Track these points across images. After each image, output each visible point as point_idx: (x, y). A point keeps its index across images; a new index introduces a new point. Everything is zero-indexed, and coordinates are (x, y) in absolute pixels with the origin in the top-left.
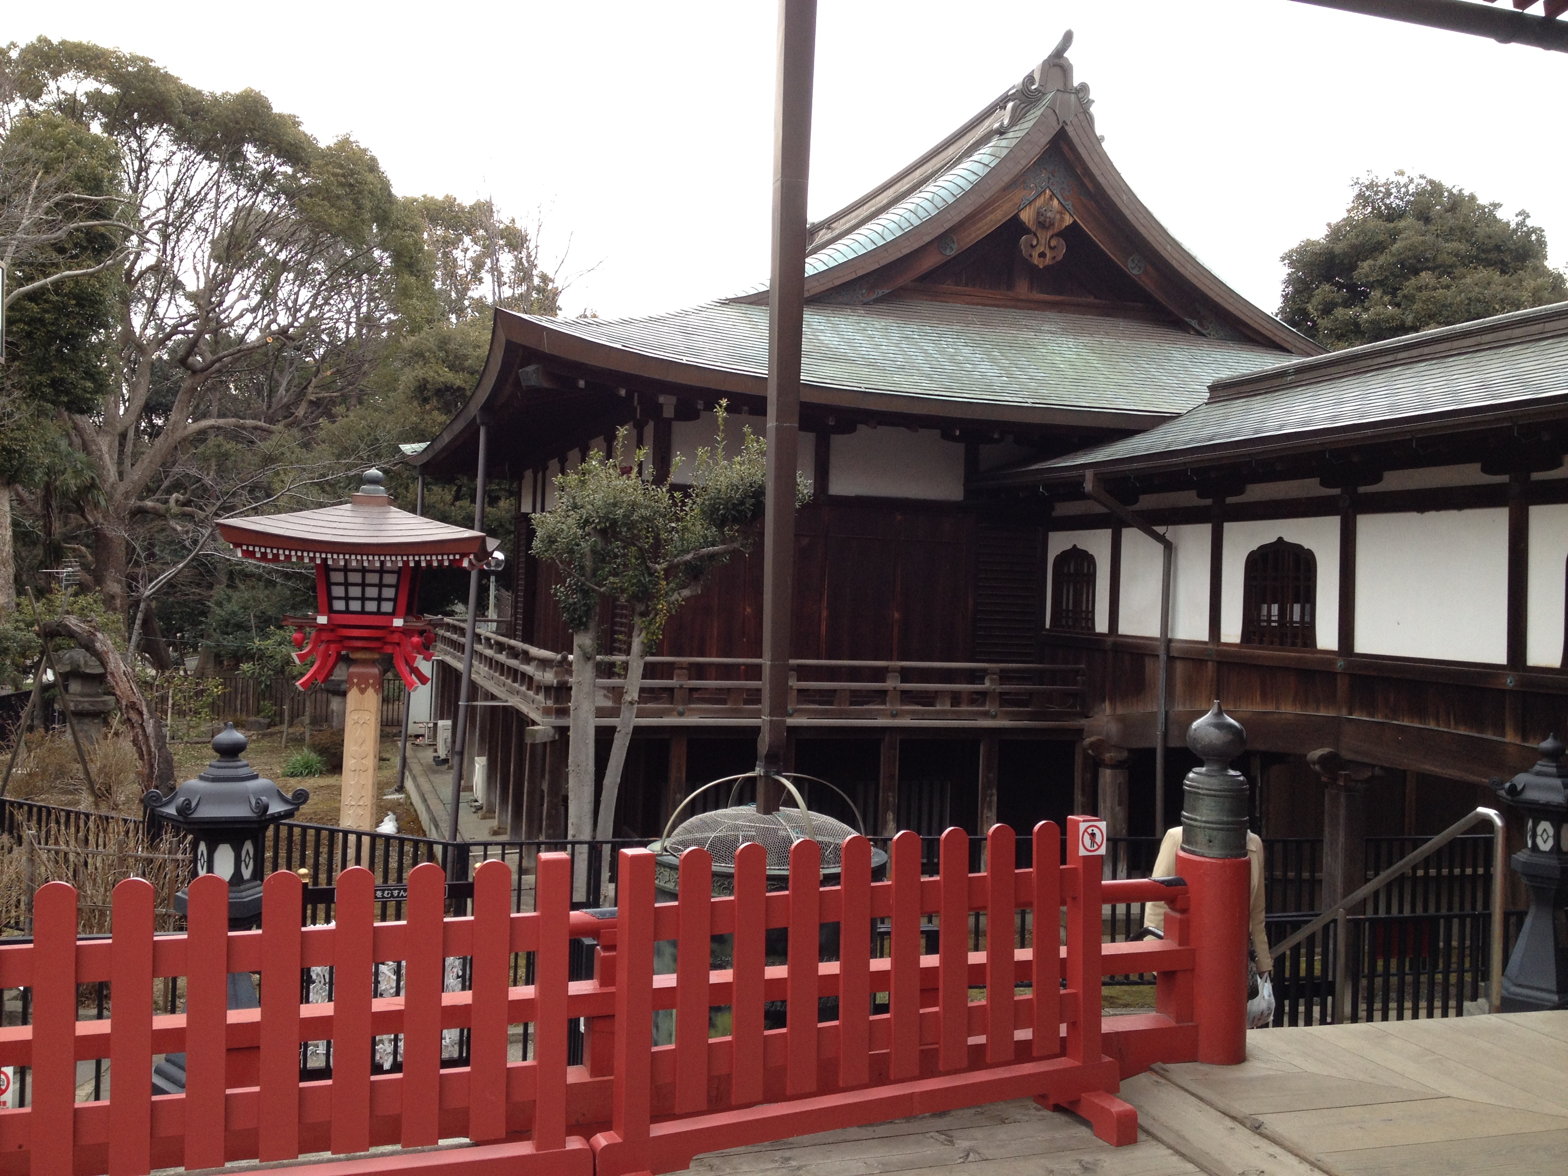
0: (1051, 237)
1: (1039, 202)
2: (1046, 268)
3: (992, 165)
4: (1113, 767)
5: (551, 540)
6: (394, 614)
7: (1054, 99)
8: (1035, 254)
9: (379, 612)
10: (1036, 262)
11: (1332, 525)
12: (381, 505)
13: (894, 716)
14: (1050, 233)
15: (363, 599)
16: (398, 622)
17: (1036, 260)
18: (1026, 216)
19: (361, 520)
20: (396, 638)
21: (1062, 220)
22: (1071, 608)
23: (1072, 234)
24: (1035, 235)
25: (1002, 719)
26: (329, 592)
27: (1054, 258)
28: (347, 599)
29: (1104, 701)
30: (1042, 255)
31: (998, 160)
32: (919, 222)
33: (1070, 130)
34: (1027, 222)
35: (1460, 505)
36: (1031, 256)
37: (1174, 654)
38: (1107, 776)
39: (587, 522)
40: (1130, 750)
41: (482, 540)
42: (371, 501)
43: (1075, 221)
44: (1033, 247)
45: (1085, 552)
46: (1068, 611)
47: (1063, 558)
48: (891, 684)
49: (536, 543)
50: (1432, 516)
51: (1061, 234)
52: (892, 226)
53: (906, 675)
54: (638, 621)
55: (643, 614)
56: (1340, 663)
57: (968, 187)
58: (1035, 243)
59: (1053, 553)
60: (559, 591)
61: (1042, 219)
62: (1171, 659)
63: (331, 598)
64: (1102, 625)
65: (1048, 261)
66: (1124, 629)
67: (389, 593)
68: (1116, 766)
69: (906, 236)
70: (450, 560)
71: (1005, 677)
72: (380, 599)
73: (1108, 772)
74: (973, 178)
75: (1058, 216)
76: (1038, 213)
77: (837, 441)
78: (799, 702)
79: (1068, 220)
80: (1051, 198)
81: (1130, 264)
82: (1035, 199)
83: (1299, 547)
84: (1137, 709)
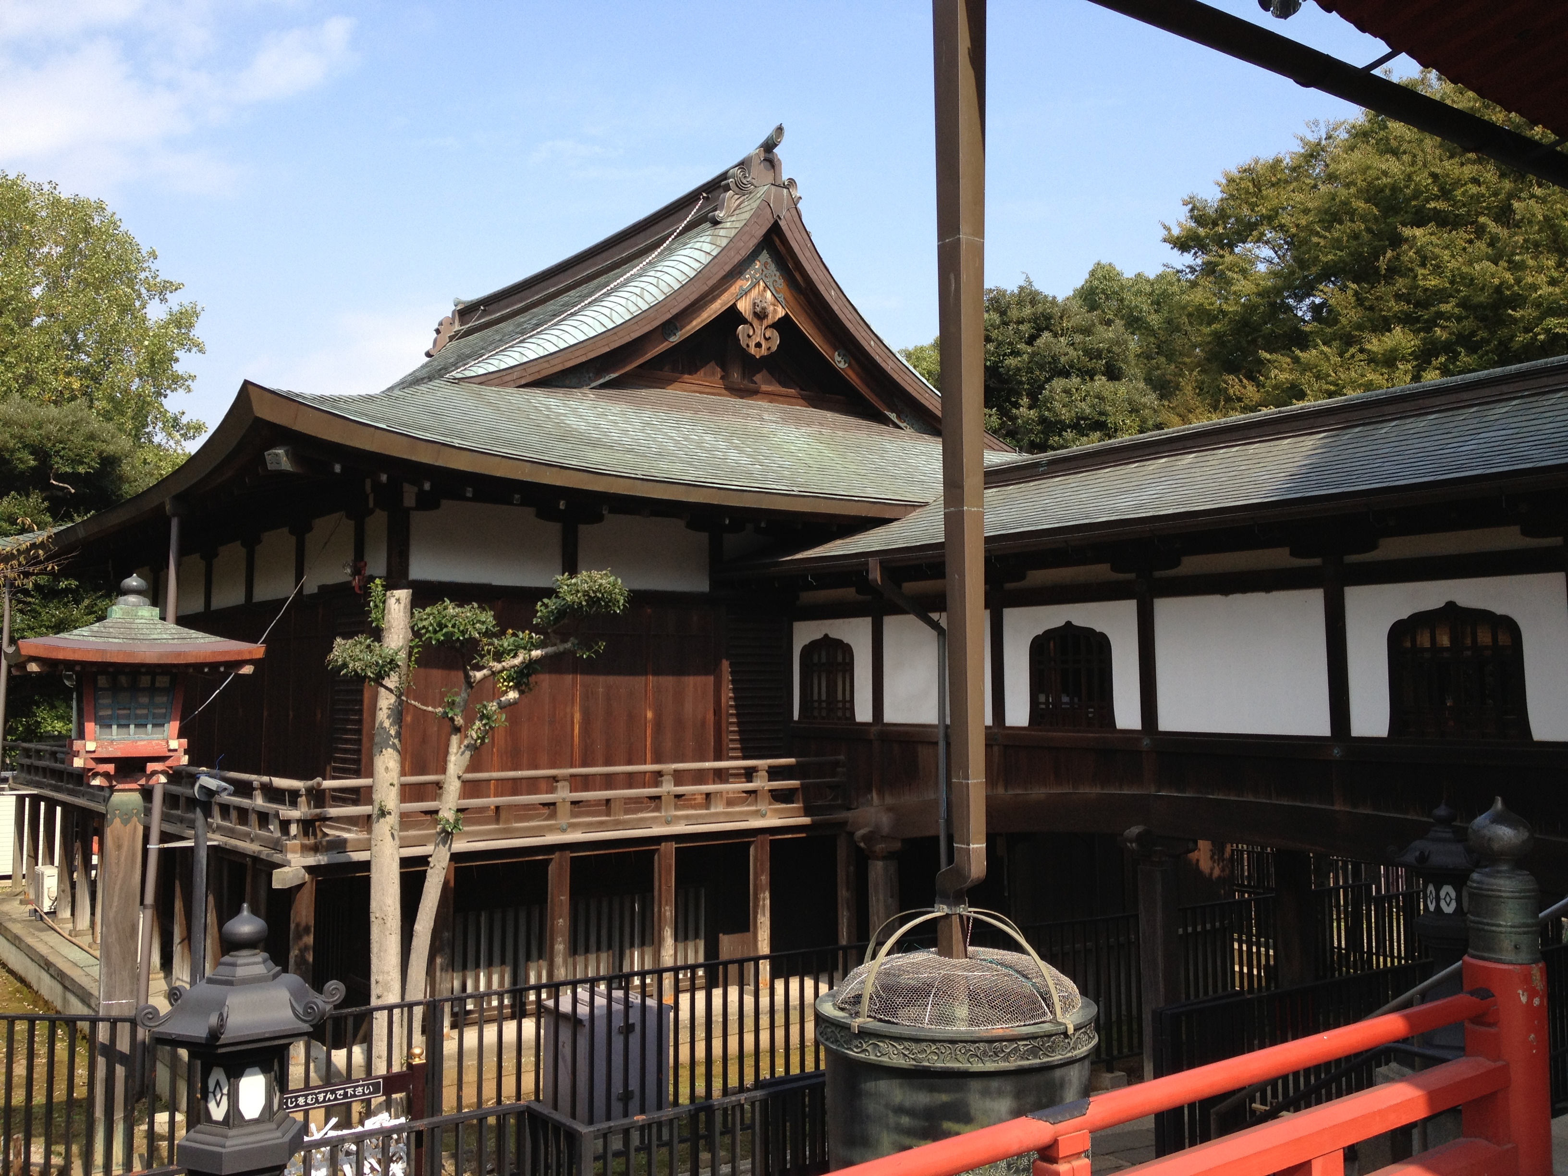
0: (766, 328)
1: (754, 293)
2: (762, 357)
3: (714, 253)
4: (884, 858)
7: (767, 192)
8: (752, 344)
10: (753, 352)
11: (1128, 609)
13: (668, 823)
14: (764, 325)
17: (753, 350)
18: (744, 306)
21: (775, 311)
22: (824, 697)
23: (784, 325)
24: (751, 325)
25: (771, 817)
27: (769, 349)
29: (870, 792)
30: (758, 345)
31: (719, 249)
32: (647, 307)
33: (782, 223)
34: (743, 311)
35: (1268, 588)
36: (748, 346)
38: (877, 870)
40: (903, 841)
43: (787, 314)
44: (749, 336)
45: (841, 642)
46: (820, 701)
47: (809, 650)
48: (668, 787)
50: (1237, 599)
51: (775, 326)
52: (619, 309)
53: (679, 777)
56: (1146, 742)
57: (692, 274)
58: (751, 333)
59: (799, 642)
61: (758, 309)
64: (863, 713)
65: (764, 351)
66: (890, 716)
68: (888, 856)
71: (774, 773)
73: (880, 864)
74: (697, 265)
75: (771, 308)
76: (754, 304)
77: (584, 530)
78: (574, 815)
79: (781, 313)
80: (764, 290)
81: (837, 358)
82: (750, 290)
83: (1091, 631)
84: (909, 799)
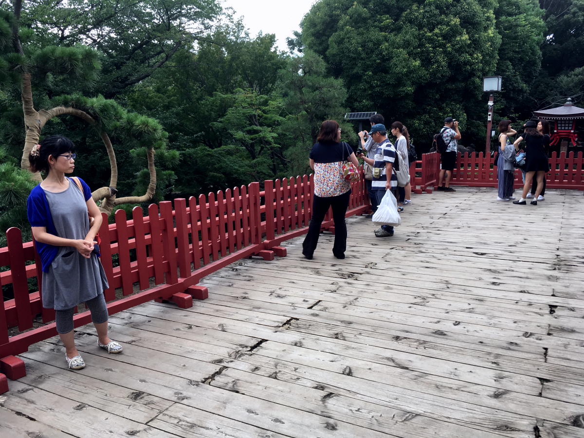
6: (572, 130)
9: (568, 129)
12: (571, 106)
15: (565, 127)
16: (572, 131)
19: (566, 110)
20: (572, 135)
26: (557, 125)
28: (561, 127)
42: (568, 105)
63: (558, 127)
67: (571, 125)
72: (569, 127)
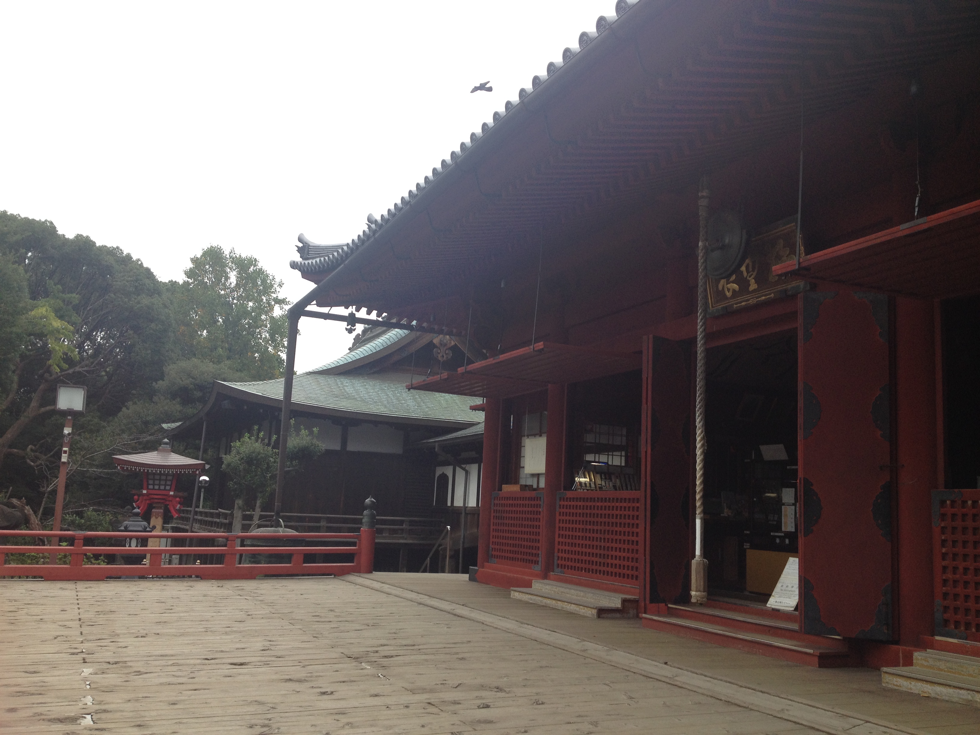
1: (441, 336)
2: (444, 361)
5: (229, 465)
6: (170, 490)
8: (440, 356)
9: (165, 489)
10: (440, 359)
12: (169, 452)
14: (445, 349)
15: (160, 485)
16: (172, 493)
18: (436, 342)
19: (160, 457)
20: (170, 499)
22: (441, 497)
23: (454, 348)
24: (439, 349)
25: (409, 540)
26: (148, 482)
27: (447, 358)
28: (154, 485)
30: (442, 356)
32: (390, 343)
34: (436, 344)
36: (438, 357)
37: (467, 512)
39: (242, 459)
41: (204, 464)
42: (164, 451)
43: (456, 344)
45: (446, 474)
47: (439, 477)
49: (223, 466)
51: (450, 349)
52: (379, 344)
54: (259, 495)
55: (261, 492)
58: (439, 351)
59: (437, 475)
60: (231, 484)
61: (442, 343)
62: (466, 514)
63: (148, 484)
64: (449, 504)
65: (445, 359)
66: (455, 504)
67: (169, 483)
69: (385, 349)
70: (192, 472)
71: (411, 523)
72: (165, 485)
75: (449, 342)
76: (440, 340)
77: (351, 429)
79: (453, 343)
80: (446, 335)
82: (439, 335)
84: (457, 535)
